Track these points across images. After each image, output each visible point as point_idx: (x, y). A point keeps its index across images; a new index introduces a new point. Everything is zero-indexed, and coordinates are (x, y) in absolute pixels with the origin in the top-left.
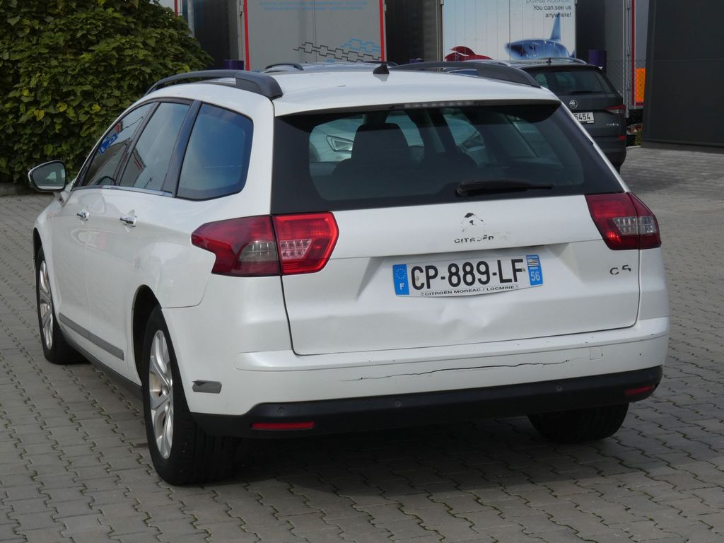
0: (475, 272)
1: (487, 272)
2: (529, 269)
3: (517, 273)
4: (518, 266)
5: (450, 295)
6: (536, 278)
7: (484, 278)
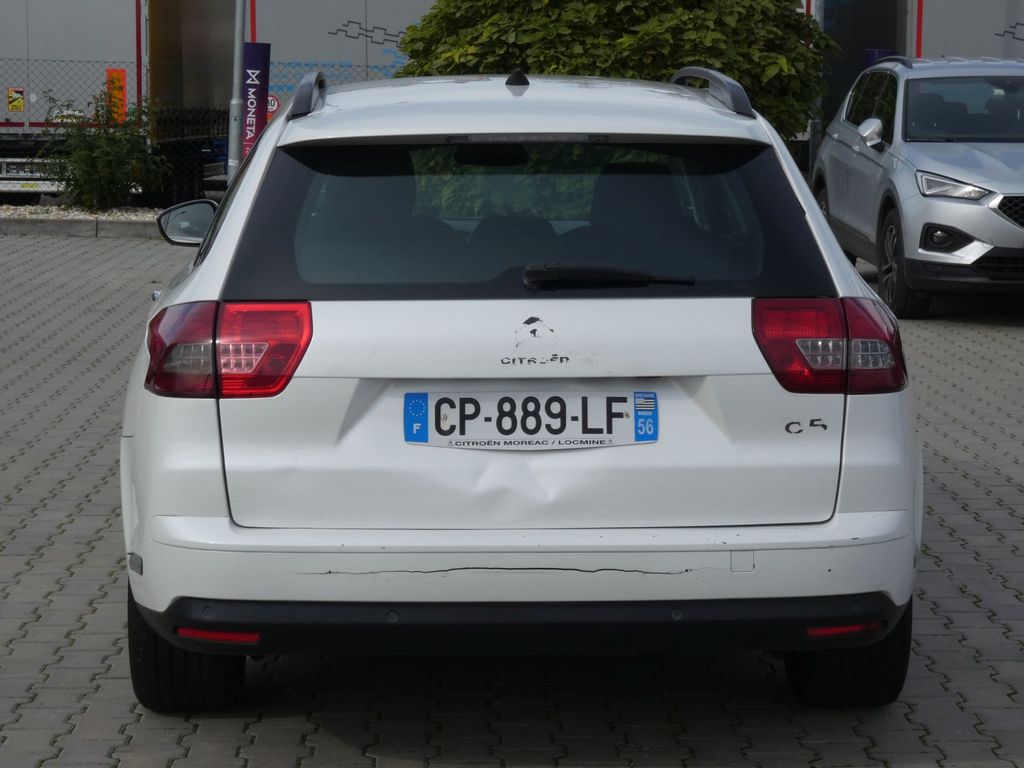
0: (542, 413)
1: (562, 415)
2: (636, 414)
3: (614, 420)
4: (617, 407)
5: (497, 447)
6: (648, 429)
7: (556, 424)
